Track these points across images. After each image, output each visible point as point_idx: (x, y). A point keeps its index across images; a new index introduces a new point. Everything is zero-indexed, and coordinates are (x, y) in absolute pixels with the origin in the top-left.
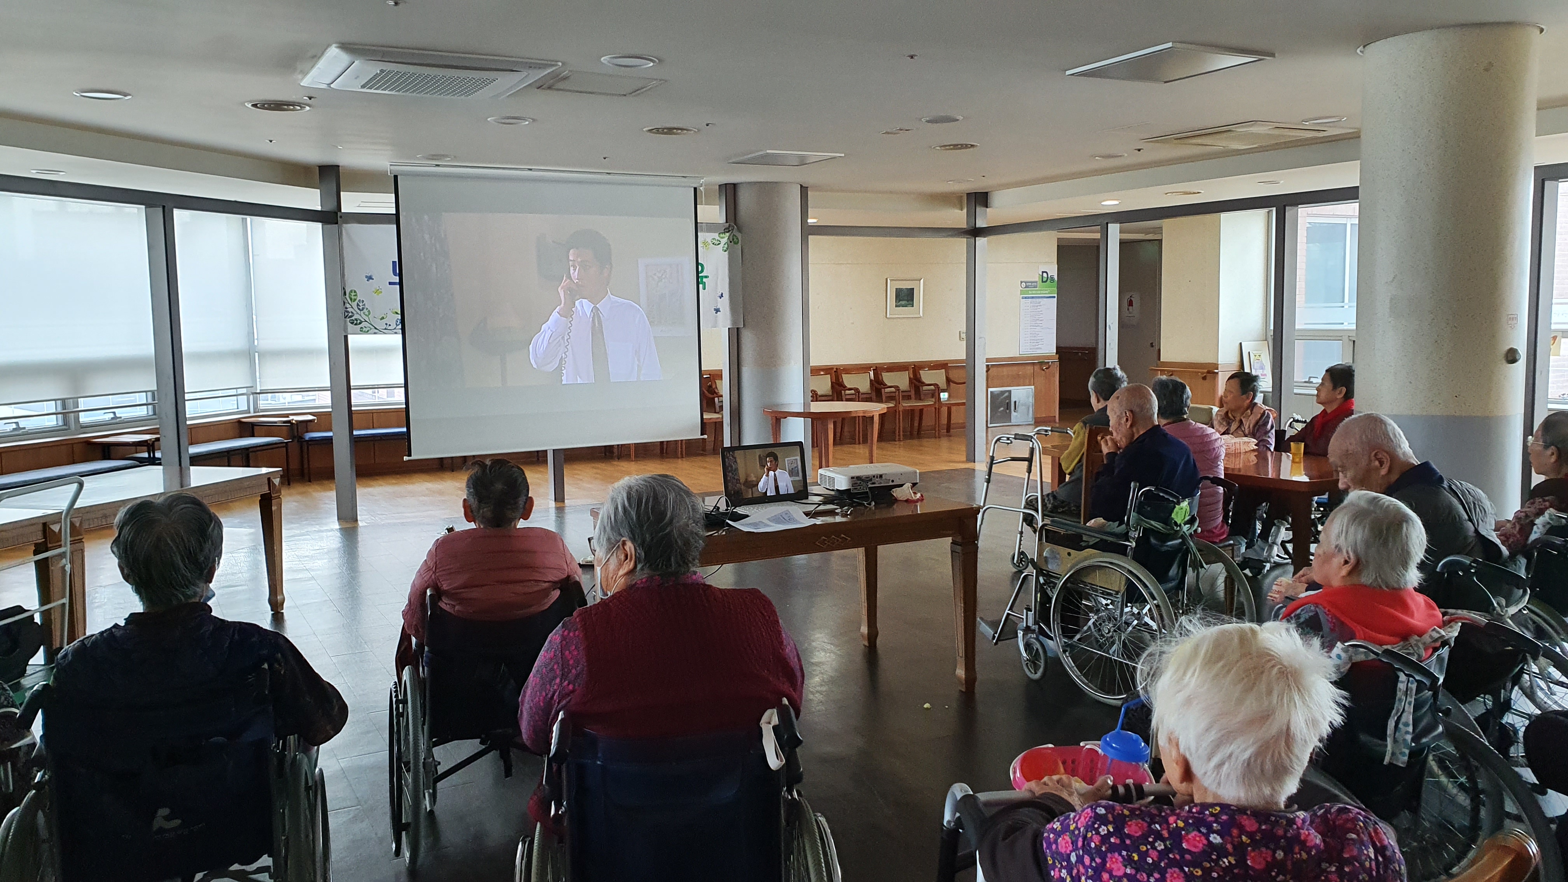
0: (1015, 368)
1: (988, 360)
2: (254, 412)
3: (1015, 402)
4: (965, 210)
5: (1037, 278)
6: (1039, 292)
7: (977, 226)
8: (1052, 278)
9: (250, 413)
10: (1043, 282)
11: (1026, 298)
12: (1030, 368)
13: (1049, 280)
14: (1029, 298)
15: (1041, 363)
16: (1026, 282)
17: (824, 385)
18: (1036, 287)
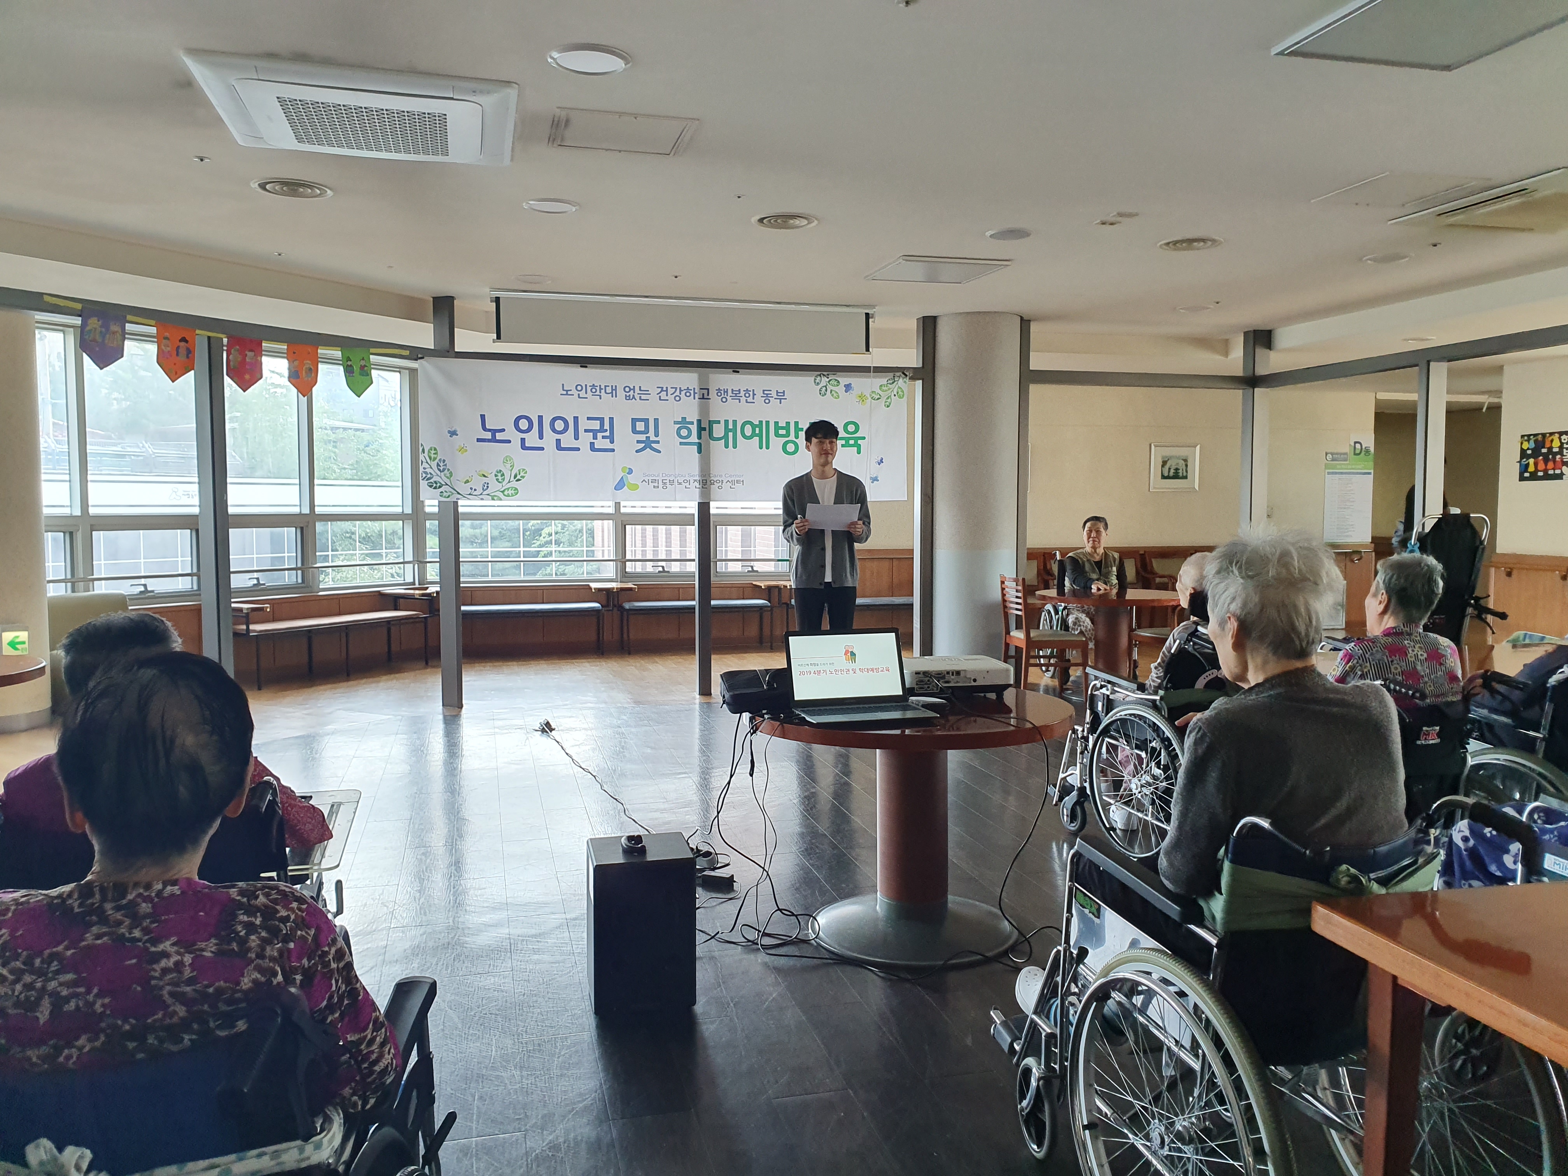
4: (1242, 352)
5: (1346, 449)
6: (1349, 467)
7: (1256, 374)
8: (1367, 450)
10: (1355, 454)
11: (1332, 473)
13: (1363, 453)
14: (1336, 473)
15: (1351, 553)
16: (1332, 454)
18: (1346, 460)
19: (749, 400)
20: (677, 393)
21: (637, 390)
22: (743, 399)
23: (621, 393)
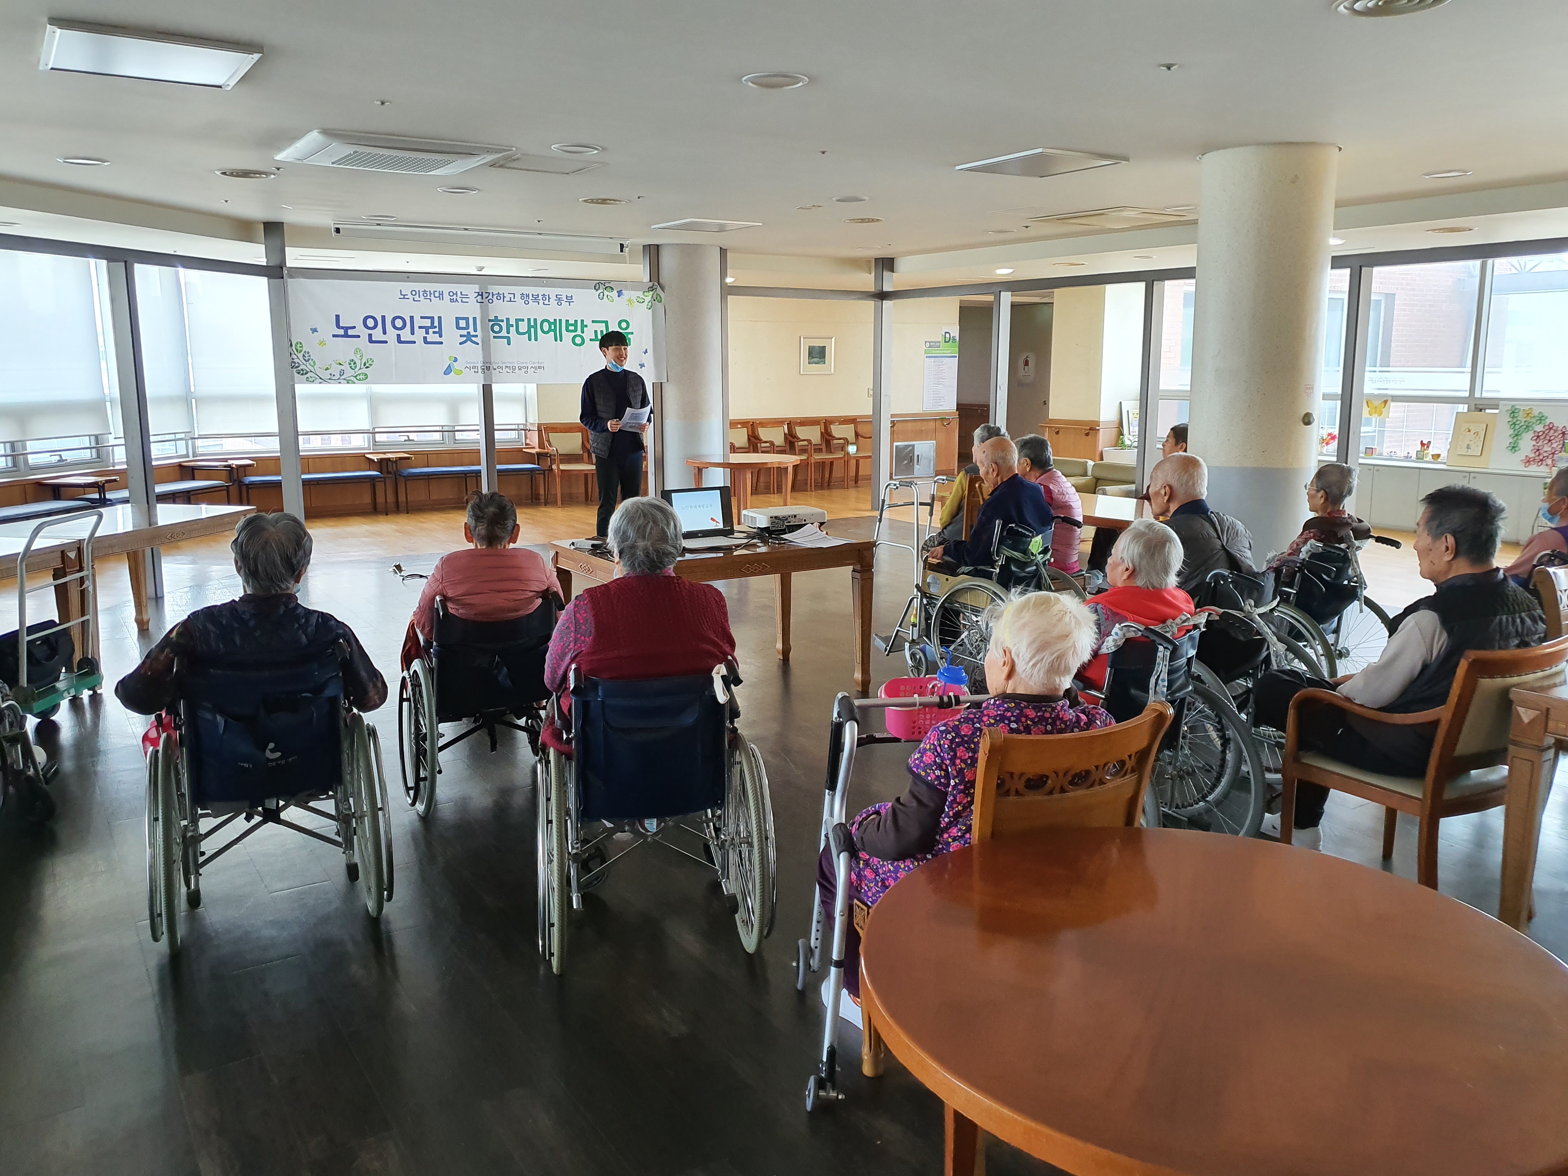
0: (919, 423)
1: (892, 416)
2: (193, 457)
3: (918, 456)
4: (873, 274)
5: (940, 338)
7: (884, 290)
8: (954, 339)
9: (189, 457)
11: (929, 357)
12: (932, 424)
14: (932, 357)
15: (942, 419)
17: (741, 437)
18: (939, 347)
19: (546, 302)
20: (490, 297)
21: (459, 294)
22: (541, 302)
23: (446, 296)
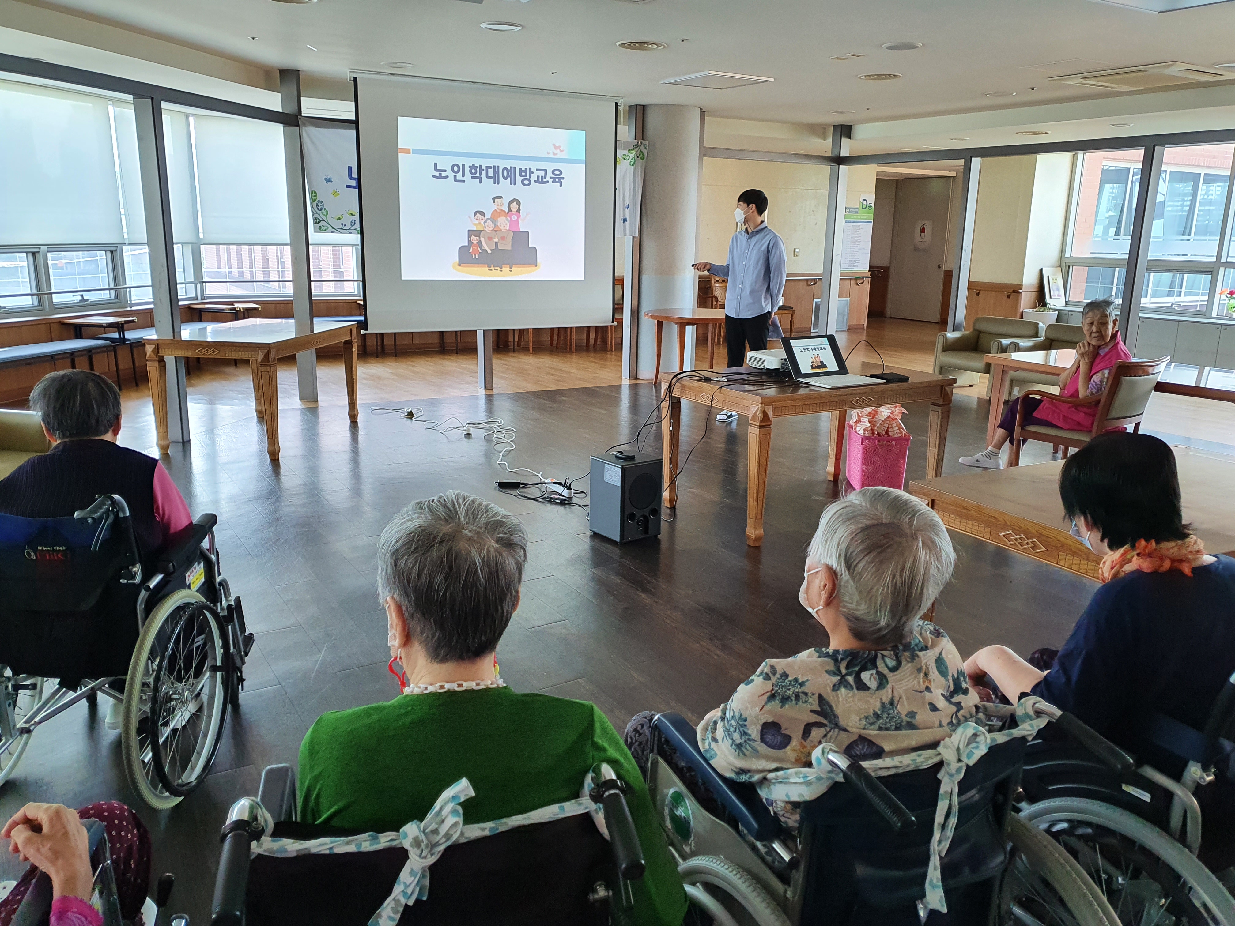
2: (202, 299)
4: (830, 140)
5: (858, 205)
6: (859, 217)
7: (842, 155)
9: (197, 299)
10: (862, 208)
12: (848, 283)
13: (868, 207)
14: (850, 222)
15: (856, 279)
16: (850, 208)
18: (857, 212)
